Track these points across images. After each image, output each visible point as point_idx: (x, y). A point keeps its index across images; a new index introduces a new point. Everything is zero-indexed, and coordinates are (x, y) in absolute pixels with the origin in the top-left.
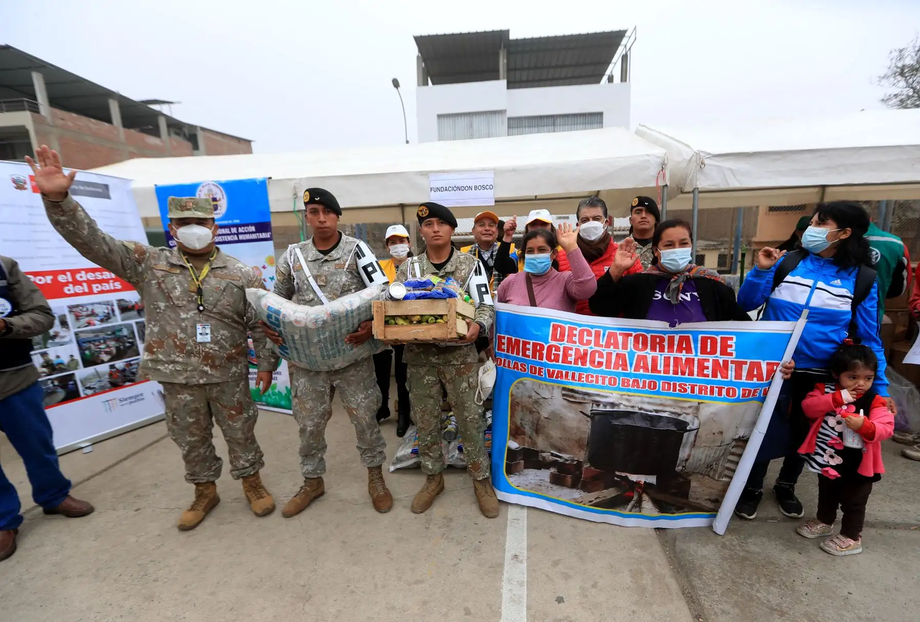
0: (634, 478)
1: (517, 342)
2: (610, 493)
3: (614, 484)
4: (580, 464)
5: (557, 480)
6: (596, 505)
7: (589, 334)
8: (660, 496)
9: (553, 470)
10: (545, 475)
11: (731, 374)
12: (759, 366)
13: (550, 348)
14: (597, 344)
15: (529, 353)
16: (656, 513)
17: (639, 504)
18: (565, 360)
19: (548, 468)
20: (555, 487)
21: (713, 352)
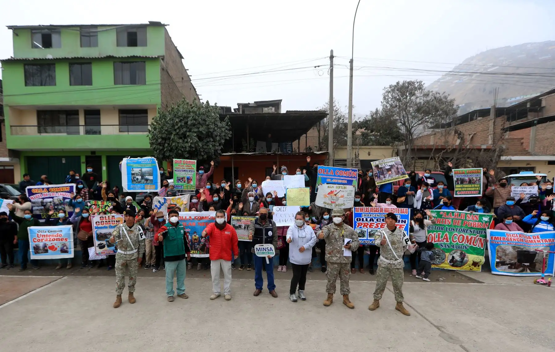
0: (525, 264)
1: (498, 238)
2: (521, 269)
3: (522, 266)
4: (516, 263)
5: (510, 268)
6: (519, 272)
7: (515, 235)
8: (530, 268)
9: (509, 265)
10: (507, 267)
11: (542, 242)
12: (546, 240)
13: (507, 238)
14: (517, 237)
15: (502, 239)
16: (530, 272)
17: (527, 271)
18: (511, 240)
19: (507, 265)
20: (509, 269)
21: (536, 238)
